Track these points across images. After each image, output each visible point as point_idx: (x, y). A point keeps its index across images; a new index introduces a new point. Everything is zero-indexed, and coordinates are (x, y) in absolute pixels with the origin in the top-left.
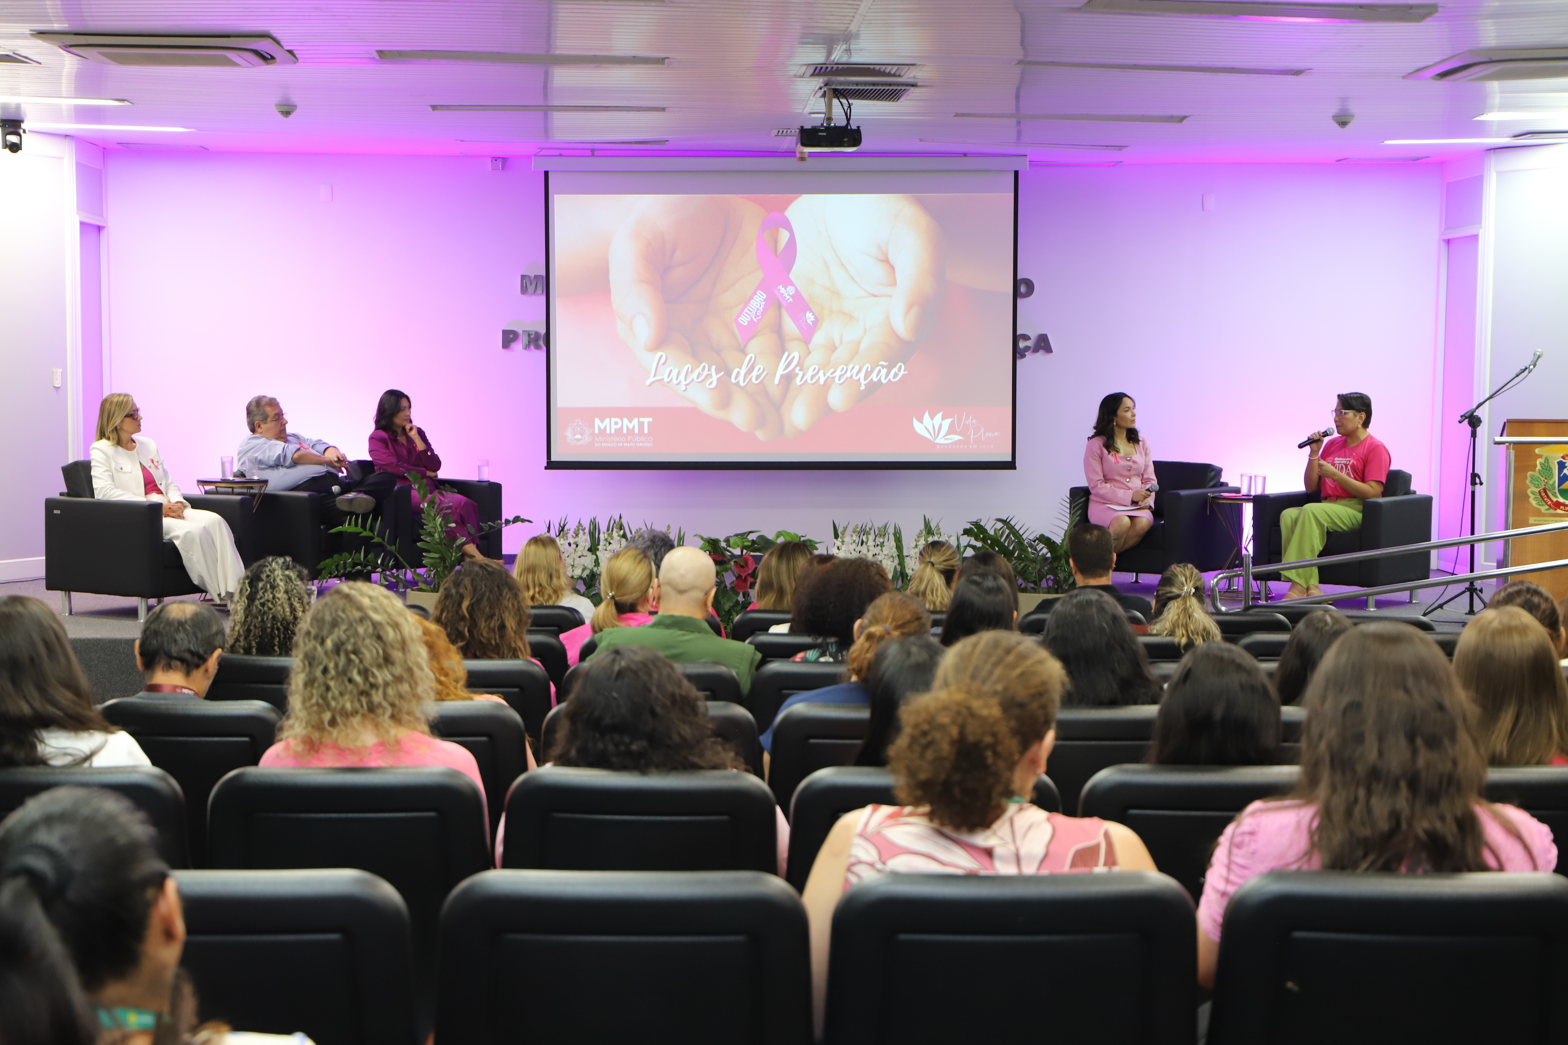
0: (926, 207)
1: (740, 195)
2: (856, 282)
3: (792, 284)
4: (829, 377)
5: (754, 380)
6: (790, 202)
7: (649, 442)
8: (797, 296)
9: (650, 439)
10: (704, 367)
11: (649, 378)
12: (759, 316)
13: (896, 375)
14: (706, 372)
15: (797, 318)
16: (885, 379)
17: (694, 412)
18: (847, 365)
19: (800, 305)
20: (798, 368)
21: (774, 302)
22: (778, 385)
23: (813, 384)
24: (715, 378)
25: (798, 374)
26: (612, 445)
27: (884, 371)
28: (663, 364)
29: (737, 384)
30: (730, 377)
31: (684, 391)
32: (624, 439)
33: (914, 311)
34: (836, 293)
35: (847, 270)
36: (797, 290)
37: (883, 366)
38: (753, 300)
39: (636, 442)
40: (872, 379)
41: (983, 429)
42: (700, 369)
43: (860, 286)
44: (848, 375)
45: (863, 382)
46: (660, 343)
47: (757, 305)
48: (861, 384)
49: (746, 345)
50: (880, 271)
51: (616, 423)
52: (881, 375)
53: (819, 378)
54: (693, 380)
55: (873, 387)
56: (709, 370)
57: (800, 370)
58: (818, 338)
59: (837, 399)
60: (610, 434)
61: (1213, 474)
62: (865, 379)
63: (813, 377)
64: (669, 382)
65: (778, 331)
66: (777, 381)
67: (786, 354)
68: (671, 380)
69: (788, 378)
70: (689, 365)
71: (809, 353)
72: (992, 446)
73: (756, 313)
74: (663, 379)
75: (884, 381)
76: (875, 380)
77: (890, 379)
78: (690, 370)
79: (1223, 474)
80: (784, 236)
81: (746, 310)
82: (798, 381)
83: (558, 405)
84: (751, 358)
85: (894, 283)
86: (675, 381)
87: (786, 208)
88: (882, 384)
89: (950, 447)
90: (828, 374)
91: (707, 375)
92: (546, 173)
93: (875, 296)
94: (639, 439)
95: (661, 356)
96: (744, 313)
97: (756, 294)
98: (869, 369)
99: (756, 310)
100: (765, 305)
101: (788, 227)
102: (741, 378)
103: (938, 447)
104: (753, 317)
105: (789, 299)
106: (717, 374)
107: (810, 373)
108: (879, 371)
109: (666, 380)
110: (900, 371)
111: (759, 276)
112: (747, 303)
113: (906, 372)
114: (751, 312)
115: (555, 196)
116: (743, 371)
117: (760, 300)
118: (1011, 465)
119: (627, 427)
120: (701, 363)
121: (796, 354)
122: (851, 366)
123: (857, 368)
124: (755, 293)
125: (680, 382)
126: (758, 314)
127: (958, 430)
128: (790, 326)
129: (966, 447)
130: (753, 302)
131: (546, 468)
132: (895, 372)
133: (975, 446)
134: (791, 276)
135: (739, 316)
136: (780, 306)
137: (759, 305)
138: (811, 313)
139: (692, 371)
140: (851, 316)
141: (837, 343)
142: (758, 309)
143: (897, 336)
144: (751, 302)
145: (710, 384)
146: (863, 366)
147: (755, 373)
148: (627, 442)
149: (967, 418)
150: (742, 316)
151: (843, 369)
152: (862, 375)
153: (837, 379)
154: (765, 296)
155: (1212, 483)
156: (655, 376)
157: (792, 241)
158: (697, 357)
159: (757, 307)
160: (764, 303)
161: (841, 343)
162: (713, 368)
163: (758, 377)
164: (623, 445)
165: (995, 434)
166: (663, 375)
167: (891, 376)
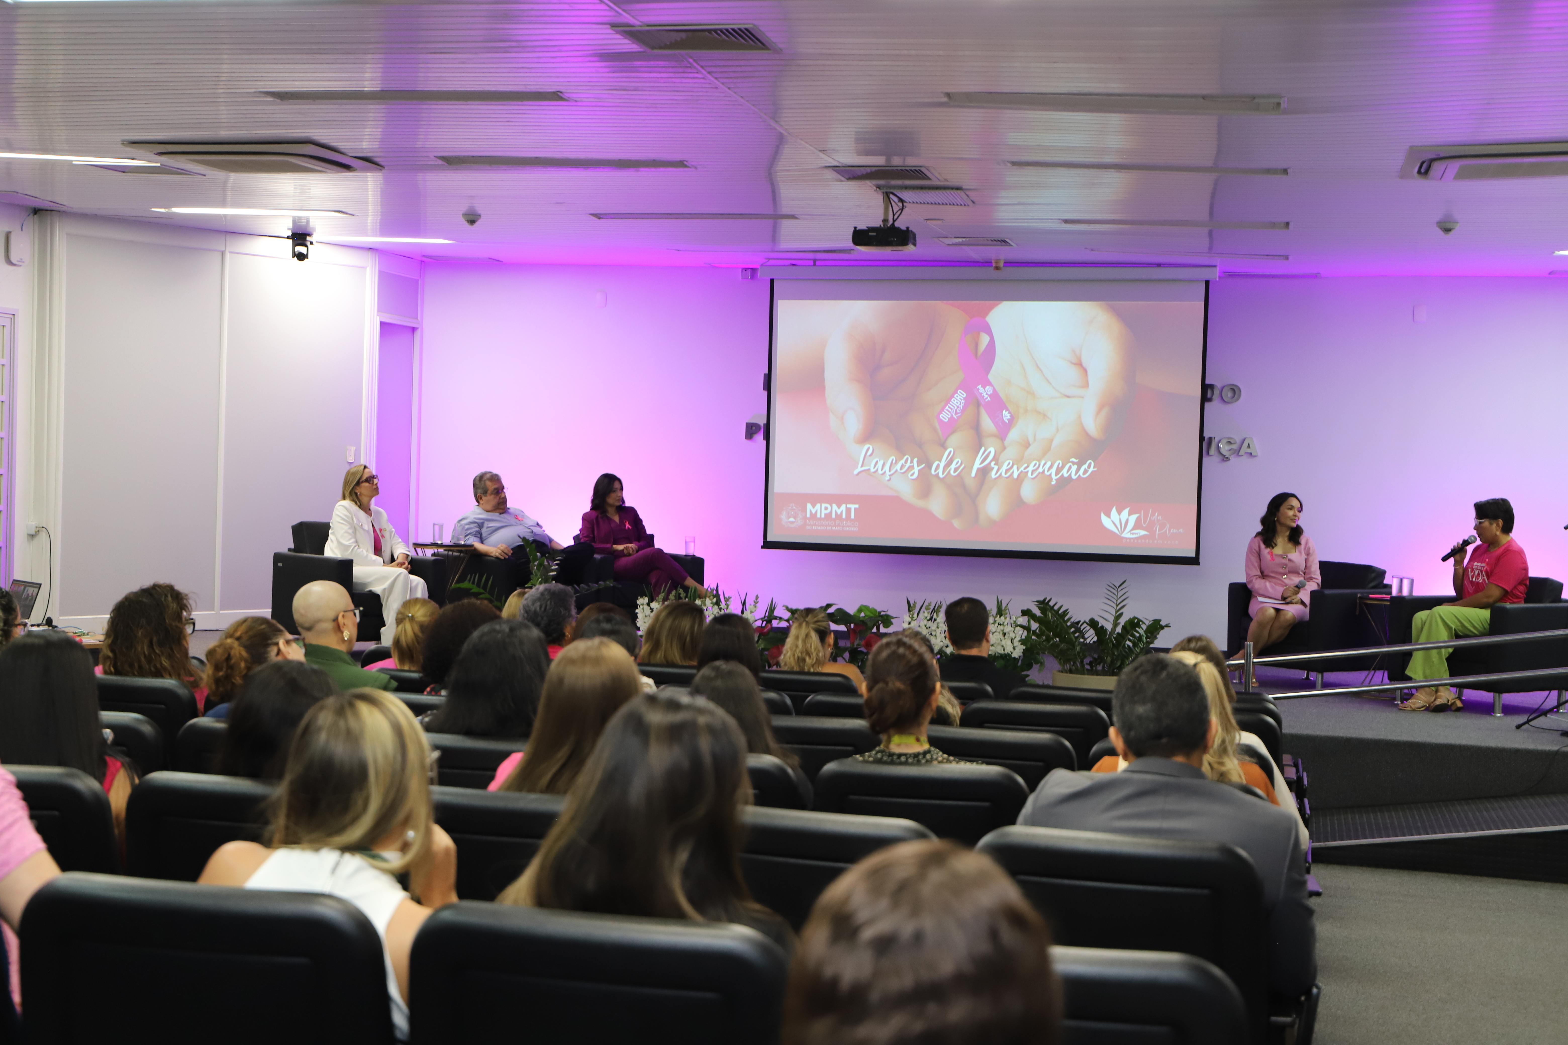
0: (1119, 314)
1: (945, 302)
2: (1050, 384)
3: (990, 384)
4: (1022, 471)
5: (952, 472)
6: (991, 308)
7: (854, 526)
8: (995, 395)
9: (856, 524)
10: (907, 459)
11: (857, 468)
12: (958, 413)
13: (1085, 472)
14: (908, 464)
15: (995, 416)
16: (1076, 475)
17: (896, 500)
18: (1039, 461)
19: (997, 404)
20: (993, 463)
21: (973, 401)
23: (1007, 478)
24: (916, 470)
25: (993, 468)
26: (822, 528)
27: (1074, 468)
30: (931, 469)
31: (889, 480)
32: (832, 523)
34: (1031, 393)
36: (994, 389)
37: (1074, 463)
38: (954, 399)
39: (843, 526)
40: (1063, 475)
41: (1168, 526)
42: (903, 461)
43: (1054, 388)
44: (1040, 470)
45: (1054, 477)
46: (867, 437)
47: (957, 403)
48: (1052, 479)
49: (946, 439)
50: (1073, 374)
52: (1071, 471)
53: (1013, 472)
54: (897, 470)
55: (1064, 482)
56: (912, 462)
57: (995, 464)
58: (1013, 435)
59: (1029, 492)
60: (821, 519)
62: (1056, 475)
64: (875, 472)
65: (976, 427)
66: (973, 474)
67: (983, 449)
68: (877, 470)
69: (984, 472)
70: (893, 457)
71: (1004, 448)
72: (1177, 542)
73: (956, 410)
74: (869, 469)
75: (1074, 477)
76: (1066, 475)
77: (1079, 475)
78: (894, 461)
79: (1387, 576)
80: (985, 339)
81: (947, 408)
82: (993, 475)
83: (776, 491)
84: (951, 452)
85: (1086, 385)
86: (880, 472)
87: (987, 314)
89: (1136, 541)
90: (1022, 469)
91: (909, 467)
92: (772, 281)
93: (1068, 397)
94: (846, 524)
95: (868, 449)
96: (945, 411)
97: (957, 393)
98: (1060, 465)
99: (956, 408)
101: (989, 332)
102: (941, 470)
103: (1124, 541)
104: (954, 414)
105: (987, 398)
106: (918, 466)
108: (1070, 468)
109: (872, 470)
110: (1089, 467)
111: (960, 376)
112: (948, 401)
113: (1096, 469)
114: (952, 409)
115: (780, 302)
116: (942, 464)
117: (960, 399)
118: (1194, 561)
120: (904, 455)
121: (992, 450)
123: (1049, 464)
125: (885, 472)
126: (958, 411)
127: (1144, 526)
128: (987, 423)
129: (1151, 542)
131: (762, 547)
132: (1085, 469)
133: (1160, 541)
134: (990, 377)
135: (941, 413)
136: (978, 405)
137: (959, 403)
138: (1007, 412)
139: (896, 463)
140: (1045, 416)
141: (1031, 440)
142: (958, 407)
143: (1087, 434)
144: (952, 400)
145: (912, 475)
146: (1055, 462)
147: (953, 466)
148: (835, 526)
149: (1153, 514)
150: (943, 413)
151: (1035, 464)
152: (1053, 471)
153: (1029, 474)
154: (965, 395)
155: (1374, 585)
156: (862, 466)
157: (992, 343)
158: (901, 451)
159: (958, 405)
160: (964, 401)
161: (1035, 440)
162: (915, 460)
164: (832, 528)
165: (1180, 531)
166: (870, 466)
167: (1081, 472)
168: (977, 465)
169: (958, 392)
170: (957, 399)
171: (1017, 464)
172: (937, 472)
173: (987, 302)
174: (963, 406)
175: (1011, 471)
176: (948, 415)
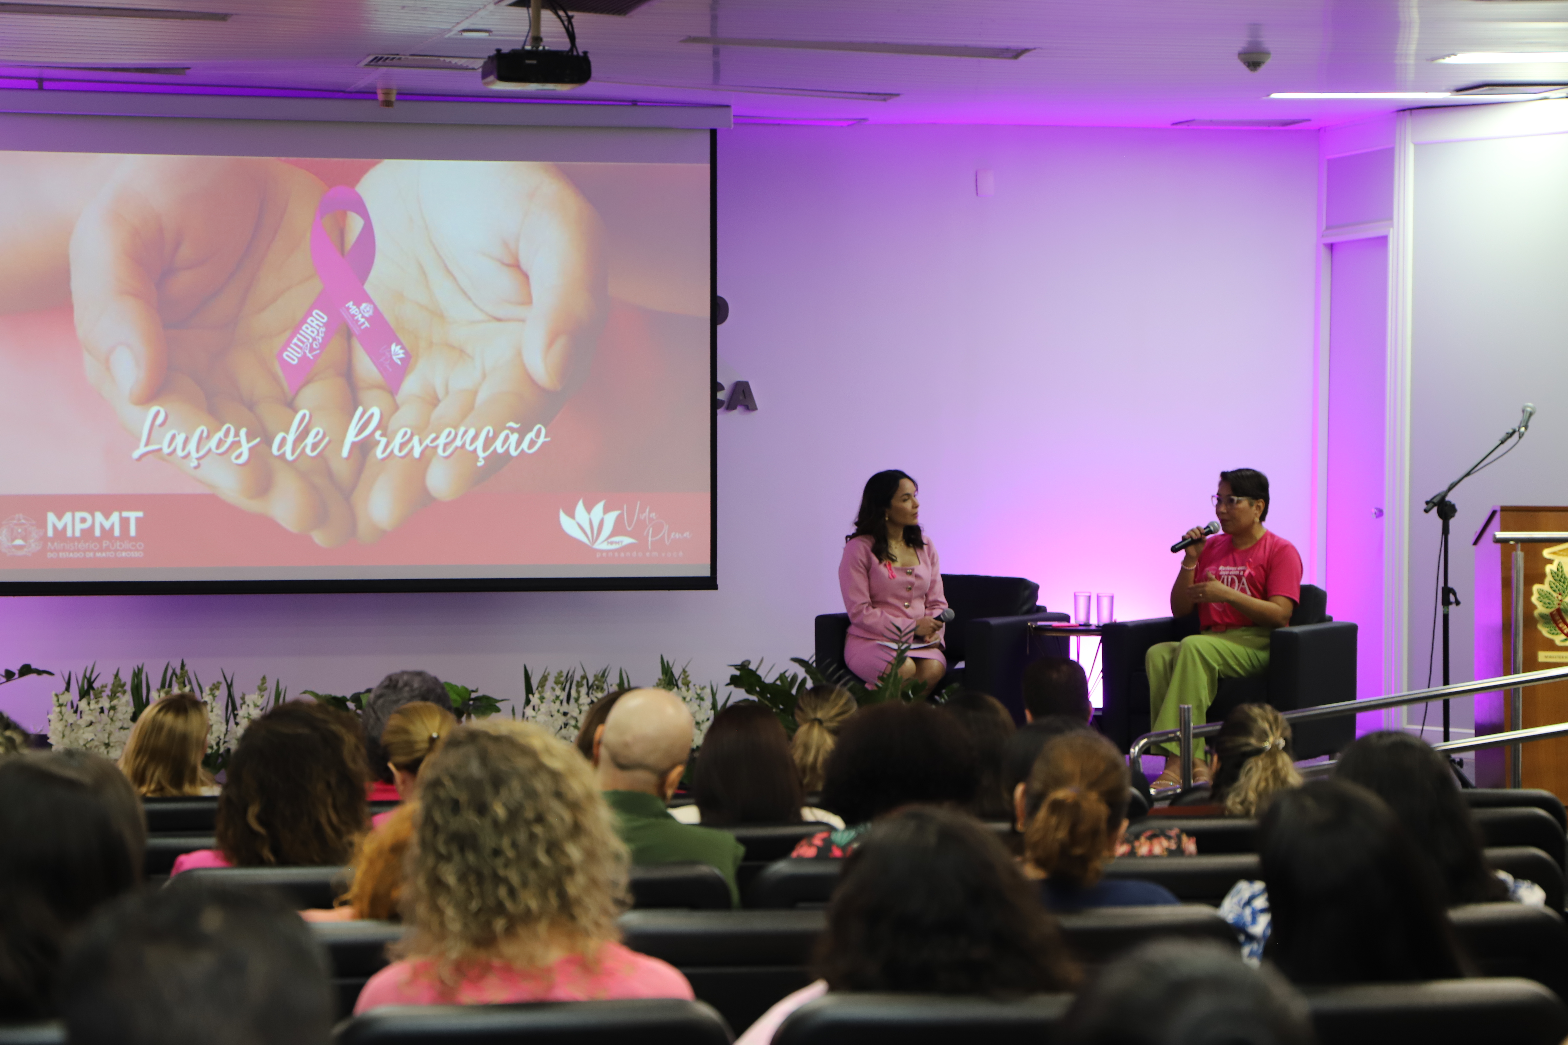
1: (283, 158)
2: (470, 299)
3: (368, 300)
4: (427, 446)
5: (308, 451)
6: (363, 171)
7: (137, 550)
8: (377, 318)
9: (140, 546)
10: (228, 430)
11: (137, 447)
12: (316, 350)
13: (532, 443)
14: (231, 439)
15: (378, 354)
16: (516, 449)
18: (456, 427)
22: (348, 458)
23: (403, 457)
24: (245, 448)
25: (378, 442)
26: (77, 555)
27: (514, 437)
28: (162, 424)
29: (282, 457)
31: (196, 468)
32: (95, 546)
33: (561, 343)
34: (437, 315)
35: (455, 279)
36: (376, 309)
37: (513, 430)
38: (306, 325)
39: (116, 551)
40: (495, 450)
41: (666, 528)
42: (220, 434)
43: (475, 305)
44: (458, 443)
45: (481, 454)
47: (313, 332)
48: (478, 457)
49: (296, 394)
50: (506, 281)
51: (83, 520)
53: (412, 448)
54: (210, 450)
55: (498, 461)
56: (237, 434)
57: (382, 435)
58: (410, 385)
60: (73, 539)
61: (1027, 593)
62: (485, 450)
63: (402, 446)
64: (170, 454)
66: (345, 453)
67: (360, 410)
68: (175, 450)
69: (364, 448)
71: (396, 408)
72: (681, 554)
73: (311, 344)
74: (160, 450)
75: (514, 453)
76: (500, 450)
78: (205, 434)
79: (1040, 593)
80: (355, 224)
81: (295, 340)
82: (379, 453)
84: (304, 416)
85: (527, 300)
86: (180, 453)
87: (357, 180)
88: (511, 457)
89: (616, 555)
90: (427, 442)
91: (233, 443)
93: (499, 320)
94: (120, 546)
95: (157, 414)
96: (292, 345)
97: (311, 315)
98: (491, 434)
99: (311, 340)
100: (325, 333)
101: (361, 209)
103: (598, 555)
104: (307, 352)
106: (248, 441)
107: (398, 440)
108: (507, 438)
109: (166, 450)
111: (316, 286)
112: (297, 329)
113: (548, 439)
116: (291, 438)
117: (317, 325)
118: (709, 583)
119: (101, 525)
120: (223, 424)
121: (376, 411)
122: (462, 430)
123: (472, 432)
124: (309, 314)
125: (189, 454)
126: (314, 346)
127: (629, 529)
129: (640, 554)
130: (307, 328)
133: (655, 554)
134: (368, 287)
135: (284, 349)
136: (349, 335)
137: (316, 332)
140: (462, 351)
141: (440, 393)
142: (314, 339)
144: (304, 328)
146: (481, 429)
147: (310, 440)
148: (101, 550)
149: (642, 510)
150: (289, 349)
151: (450, 433)
152: (480, 443)
153: (440, 450)
154: (326, 318)
155: (1025, 608)
156: (147, 444)
157: (368, 231)
159: (313, 335)
160: (323, 329)
161: (447, 393)
162: (243, 432)
163: (315, 446)
164: (94, 554)
165: (685, 535)
166: (161, 443)
167: (525, 445)
168: (351, 436)
169: (314, 313)
170: (312, 326)
171: (419, 434)
172: (282, 451)
173: (355, 160)
174: (323, 338)
175: (409, 446)
176: (298, 353)
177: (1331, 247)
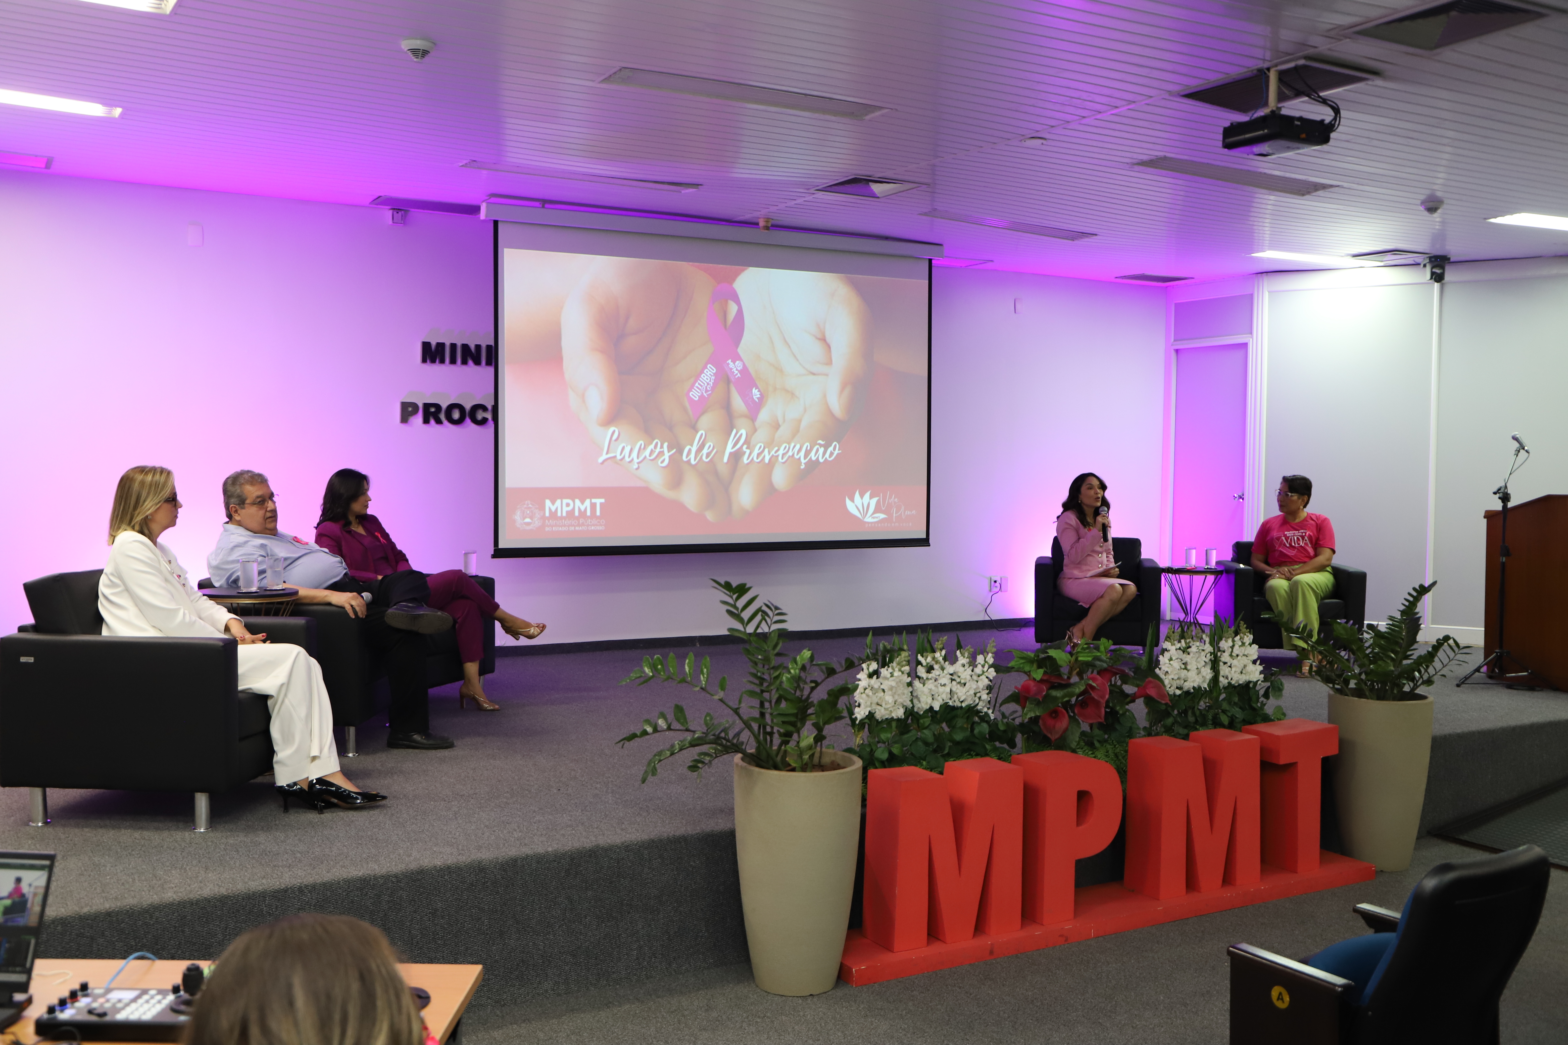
0: (857, 287)
1: (691, 263)
2: (797, 360)
3: (740, 359)
4: (773, 455)
5: (704, 458)
6: (737, 275)
7: (601, 525)
8: (745, 371)
9: (603, 522)
10: (657, 443)
11: (601, 455)
12: (709, 391)
13: (831, 454)
14: (658, 450)
16: (823, 458)
17: (645, 492)
18: (789, 443)
19: (747, 381)
20: (745, 446)
21: (723, 377)
22: (727, 463)
23: (758, 463)
25: (745, 452)
26: (564, 529)
27: (822, 450)
28: (616, 440)
29: (689, 462)
30: (682, 455)
31: (637, 469)
32: (575, 522)
33: (847, 391)
34: (779, 370)
35: (790, 347)
36: (744, 365)
37: (821, 445)
38: (703, 374)
39: (588, 525)
41: (903, 508)
43: (800, 364)
44: (790, 453)
45: (803, 461)
46: (612, 418)
48: (801, 463)
50: (817, 349)
51: (568, 505)
52: (819, 454)
53: (764, 456)
54: (645, 457)
55: (813, 465)
56: (662, 447)
57: (747, 448)
58: (764, 415)
59: (780, 478)
60: (562, 518)
62: (805, 458)
63: (759, 455)
64: (621, 460)
66: (725, 460)
67: (734, 431)
69: (736, 456)
70: (641, 442)
71: (755, 430)
72: (910, 524)
73: (706, 387)
74: (615, 457)
75: (821, 460)
76: (814, 458)
77: (826, 458)
78: (642, 447)
80: (733, 308)
81: (697, 384)
82: (745, 460)
83: (507, 485)
84: (702, 434)
85: (829, 362)
86: (627, 459)
87: (734, 280)
88: (820, 463)
89: (876, 525)
90: (773, 452)
92: (496, 223)
93: (814, 374)
94: (591, 522)
95: (614, 432)
96: (695, 388)
97: (707, 368)
98: (809, 448)
99: (706, 384)
100: (714, 380)
102: (692, 456)
103: (867, 525)
104: (704, 392)
105: (737, 374)
106: (669, 451)
107: (756, 451)
108: (817, 450)
109: (619, 457)
110: (835, 449)
111: (709, 349)
112: (698, 377)
113: (840, 451)
114: (701, 386)
115: (506, 250)
116: (694, 449)
117: (710, 374)
118: (924, 542)
119: (579, 508)
120: (654, 440)
121: (743, 432)
122: (793, 445)
123: (798, 447)
124: (705, 367)
125: (633, 459)
127: (883, 509)
128: (738, 403)
129: (889, 525)
130: (704, 376)
131: (494, 556)
132: (831, 451)
134: (740, 350)
135: (690, 390)
137: (709, 379)
138: (757, 390)
139: (644, 448)
141: (781, 421)
143: (833, 415)
144: (702, 376)
145: (662, 462)
148: (579, 525)
149: (890, 497)
150: (693, 390)
151: (786, 447)
153: (780, 458)
154: (715, 370)
156: (607, 453)
158: (649, 434)
159: (708, 381)
160: (713, 378)
161: (784, 421)
162: (666, 445)
163: (708, 455)
164: (575, 528)
166: (616, 452)
167: (827, 455)
168: (729, 449)
169: (708, 367)
170: (707, 375)
171: (768, 448)
172: (688, 458)
173: (733, 266)
174: (713, 383)
175: (763, 455)
176: (699, 393)
177: (1177, 351)
